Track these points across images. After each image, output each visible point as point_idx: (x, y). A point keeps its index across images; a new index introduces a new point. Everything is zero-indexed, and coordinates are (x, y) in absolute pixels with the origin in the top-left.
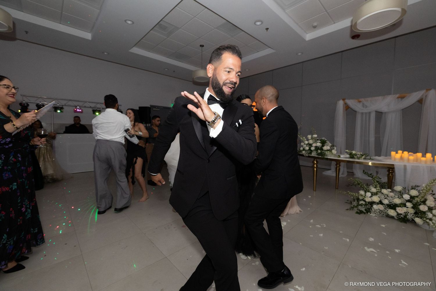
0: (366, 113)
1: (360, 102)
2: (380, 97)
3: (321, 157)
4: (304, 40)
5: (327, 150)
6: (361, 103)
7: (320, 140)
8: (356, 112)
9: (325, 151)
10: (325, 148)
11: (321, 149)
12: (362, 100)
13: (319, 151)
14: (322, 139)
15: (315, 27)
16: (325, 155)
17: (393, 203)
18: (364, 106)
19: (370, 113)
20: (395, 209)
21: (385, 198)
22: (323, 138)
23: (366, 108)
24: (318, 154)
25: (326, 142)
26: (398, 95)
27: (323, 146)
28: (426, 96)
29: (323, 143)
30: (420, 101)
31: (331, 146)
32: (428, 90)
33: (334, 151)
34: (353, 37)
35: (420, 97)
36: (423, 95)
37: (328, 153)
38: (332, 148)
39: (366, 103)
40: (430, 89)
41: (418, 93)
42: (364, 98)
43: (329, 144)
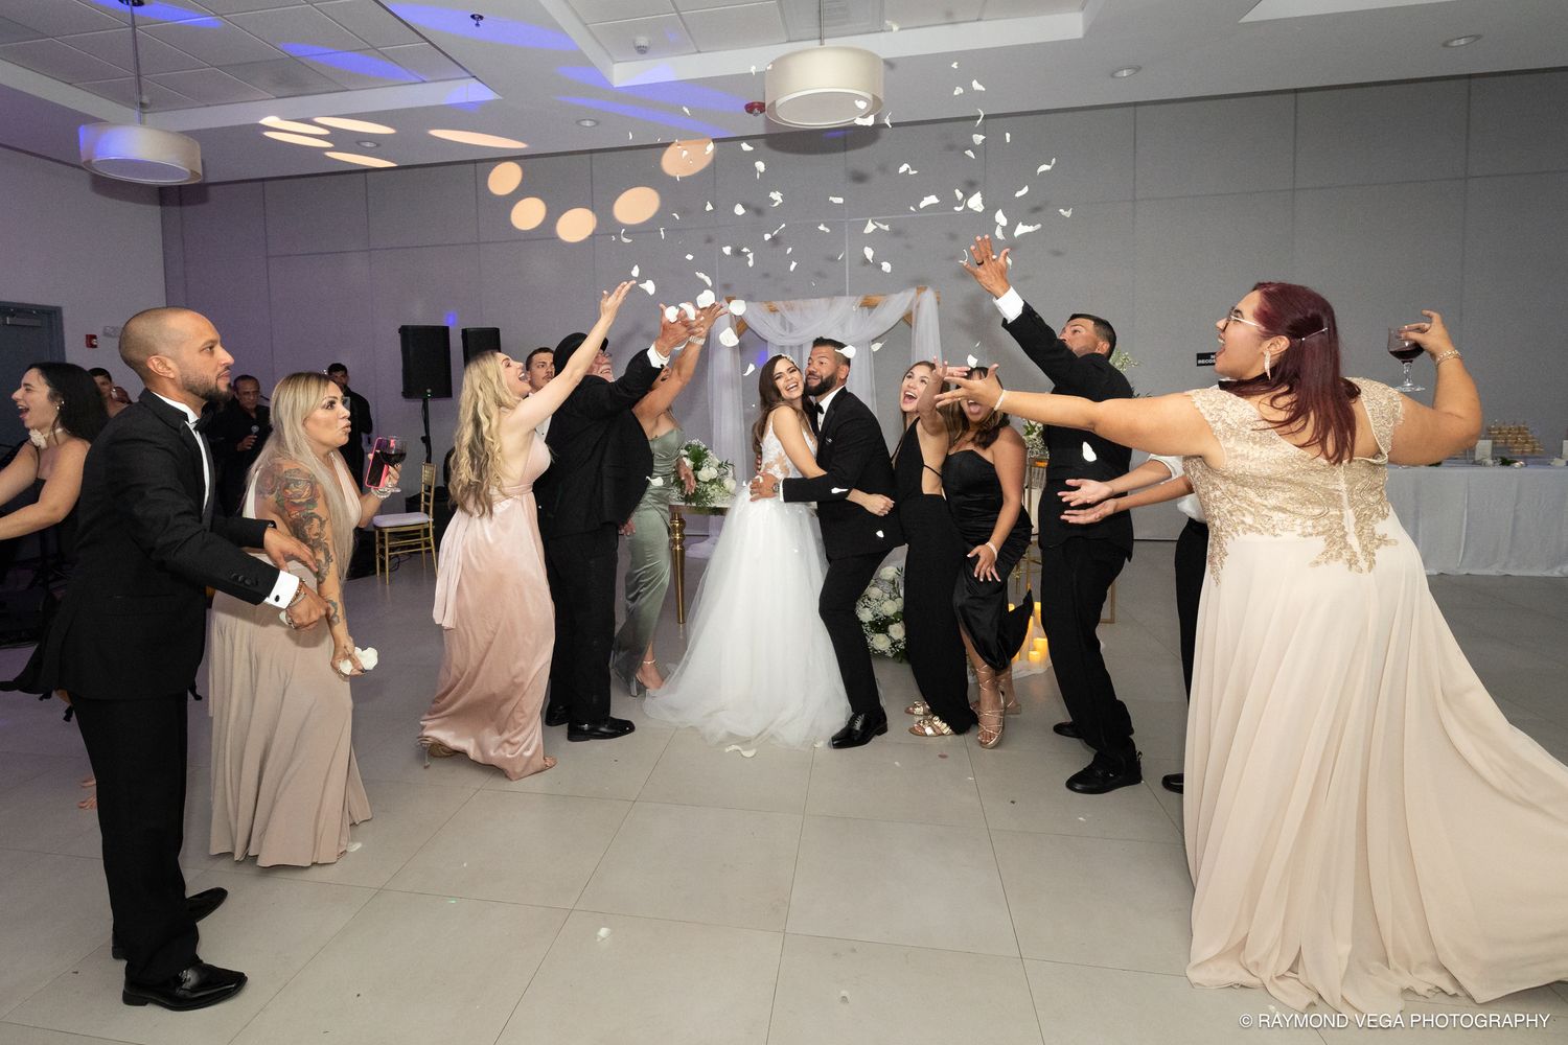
0: (791, 347)
1: (774, 311)
2: (823, 300)
3: (694, 504)
4: (607, 85)
5: (712, 481)
6: (778, 315)
7: (687, 449)
8: (766, 341)
9: (705, 483)
10: (706, 474)
12: (779, 304)
14: (690, 445)
15: (642, 50)
16: (706, 494)
17: (881, 615)
18: (784, 323)
19: (801, 347)
20: (886, 631)
21: (866, 606)
22: (695, 442)
23: (791, 331)
25: (706, 456)
26: (861, 299)
27: (697, 468)
28: (918, 306)
29: (698, 458)
30: (908, 319)
31: (720, 466)
32: (921, 290)
33: (729, 483)
34: (750, 108)
35: (906, 306)
36: (911, 303)
37: (713, 490)
38: (723, 471)
39: (789, 316)
40: (925, 289)
41: (902, 294)
42: (783, 300)
43: (713, 458)
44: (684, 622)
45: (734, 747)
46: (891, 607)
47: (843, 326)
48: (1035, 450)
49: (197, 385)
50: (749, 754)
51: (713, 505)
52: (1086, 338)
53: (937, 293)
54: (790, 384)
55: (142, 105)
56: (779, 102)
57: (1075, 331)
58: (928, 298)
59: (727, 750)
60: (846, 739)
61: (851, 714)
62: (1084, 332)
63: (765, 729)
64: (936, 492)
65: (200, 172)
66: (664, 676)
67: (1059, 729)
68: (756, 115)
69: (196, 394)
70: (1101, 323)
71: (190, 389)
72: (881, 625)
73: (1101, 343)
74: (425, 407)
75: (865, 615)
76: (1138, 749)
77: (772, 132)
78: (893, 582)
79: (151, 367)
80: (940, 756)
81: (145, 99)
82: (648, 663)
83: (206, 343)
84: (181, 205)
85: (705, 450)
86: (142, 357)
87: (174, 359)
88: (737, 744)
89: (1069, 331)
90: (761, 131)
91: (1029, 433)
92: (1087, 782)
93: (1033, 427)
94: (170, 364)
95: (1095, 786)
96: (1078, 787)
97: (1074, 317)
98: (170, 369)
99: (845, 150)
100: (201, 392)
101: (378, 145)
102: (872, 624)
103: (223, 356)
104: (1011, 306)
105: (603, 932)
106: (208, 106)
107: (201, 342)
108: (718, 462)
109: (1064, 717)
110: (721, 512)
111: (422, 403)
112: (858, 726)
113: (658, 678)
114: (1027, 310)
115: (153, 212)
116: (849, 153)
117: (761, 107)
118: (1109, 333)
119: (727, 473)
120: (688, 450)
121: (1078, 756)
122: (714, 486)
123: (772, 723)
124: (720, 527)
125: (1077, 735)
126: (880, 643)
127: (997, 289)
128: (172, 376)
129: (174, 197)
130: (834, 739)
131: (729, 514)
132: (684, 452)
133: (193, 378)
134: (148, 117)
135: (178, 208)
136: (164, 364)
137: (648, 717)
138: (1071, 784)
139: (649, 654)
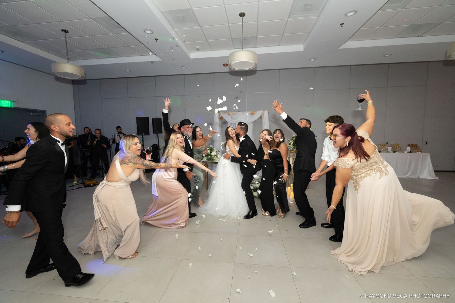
0: (233, 124)
1: (229, 115)
2: (241, 113)
3: (210, 161)
4: (189, 58)
5: (215, 156)
8: (227, 122)
9: (213, 156)
10: (213, 154)
11: (210, 155)
12: (230, 113)
13: (209, 157)
15: (198, 50)
16: (213, 159)
18: (231, 118)
19: (236, 123)
22: (211, 146)
23: (234, 120)
24: (209, 160)
26: (250, 112)
27: (211, 152)
28: (264, 114)
29: (212, 150)
30: (261, 117)
31: (217, 152)
32: (264, 110)
33: (219, 156)
34: (224, 65)
35: (261, 114)
36: (262, 113)
37: (215, 158)
38: (217, 153)
39: (233, 116)
40: (265, 110)
41: (260, 111)
42: (232, 112)
43: (215, 150)
44: (208, 189)
45: (221, 219)
46: (258, 186)
47: (246, 119)
48: (291, 148)
49: (64, 133)
50: (224, 221)
51: (215, 161)
52: (304, 124)
53: (268, 111)
54: (232, 133)
55: (68, 59)
56: (232, 63)
57: (302, 123)
58: (266, 112)
59: (219, 220)
60: (248, 217)
61: (249, 211)
62: (303, 123)
63: (228, 215)
64: (268, 159)
65: (84, 76)
66: (204, 202)
67: (297, 213)
68: (226, 67)
69: (63, 136)
70: (307, 120)
71: (62, 134)
72: (255, 190)
73: (308, 125)
74: (143, 137)
75: (252, 188)
76: (315, 218)
77: (230, 71)
78: (258, 180)
79: (52, 128)
80: (270, 220)
81: (69, 57)
82: (200, 199)
83: (67, 123)
84: (78, 84)
85: (213, 148)
86: (50, 126)
87: (58, 127)
88: (221, 218)
89: (300, 123)
90: (228, 71)
91: (290, 144)
92: (304, 226)
93: (291, 143)
94: (57, 128)
95: (305, 226)
96: (302, 227)
97: (301, 119)
98: (56, 129)
99: (247, 76)
100: (65, 135)
101: (130, 71)
102: (253, 190)
103: (72, 127)
104: (284, 116)
105: (190, 264)
106: (86, 59)
107: (66, 123)
108: (216, 151)
109: (298, 211)
110: (217, 163)
111: (142, 136)
112: (250, 214)
113: (202, 203)
114: (288, 117)
115: (71, 86)
116: (247, 77)
117: (227, 65)
118: (310, 122)
119: (218, 154)
120: (209, 148)
121: (301, 220)
122: (215, 157)
123: (230, 213)
124: (216, 167)
125: (301, 215)
126: (255, 194)
127: (280, 112)
128: (57, 131)
129: (77, 83)
130: (245, 217)
131: (219, 164)
132: (208, 148)
133: (63, 131)
134: (70, 62)
135: (77, 86)
136: (55, 128)
137: (200, 212)
138: (300, 226)
139: (200, 197)
